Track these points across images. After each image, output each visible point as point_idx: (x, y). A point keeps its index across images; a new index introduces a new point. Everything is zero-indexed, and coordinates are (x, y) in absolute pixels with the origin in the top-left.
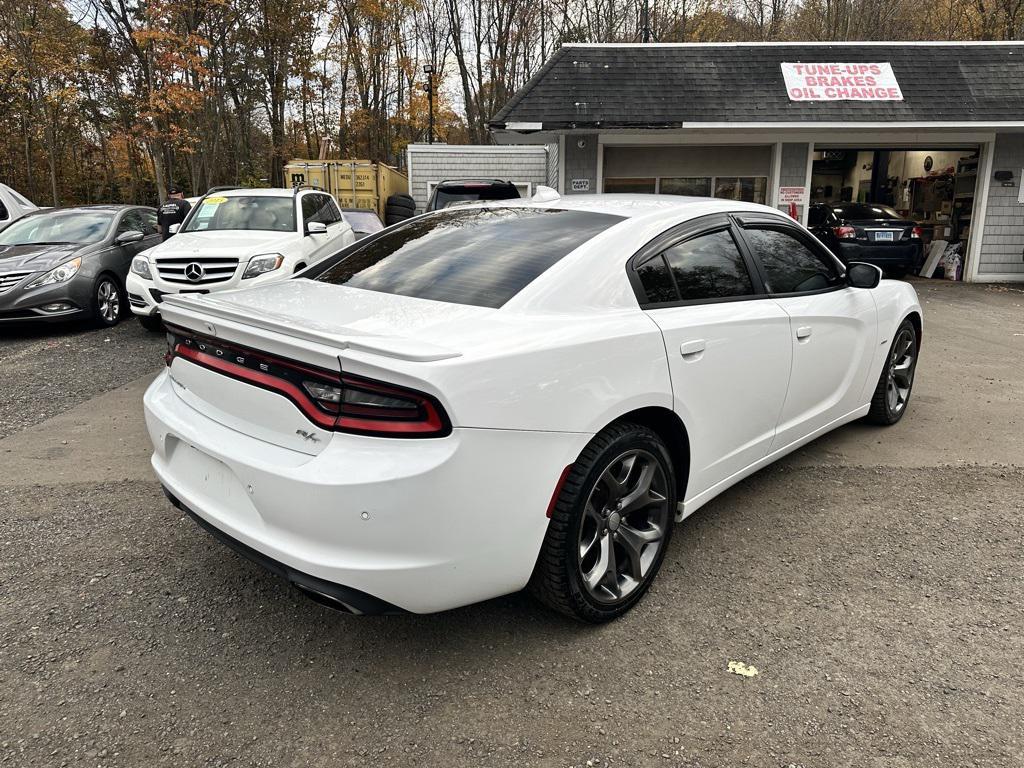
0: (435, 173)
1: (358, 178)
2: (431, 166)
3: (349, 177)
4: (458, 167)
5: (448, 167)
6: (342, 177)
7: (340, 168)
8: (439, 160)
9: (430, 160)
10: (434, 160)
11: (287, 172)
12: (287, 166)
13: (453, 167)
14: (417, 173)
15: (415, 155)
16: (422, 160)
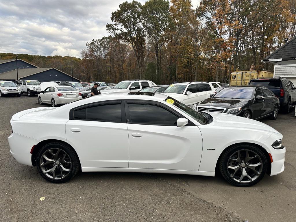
0: (284, 73)
1: (252, 76)
2: (282, 71)
3: (248, 76)
4: (293, 71)
5: (289, 71)
6: (246, 76)
7: (246, 73)
8: (286, 69)
9: (282, 69)
10: (284, 69)
11: (232, 75)
12: (232, 73)
13: (291, 71)
14: (277, 74)
15: (277, 68)
16: (279, 69)
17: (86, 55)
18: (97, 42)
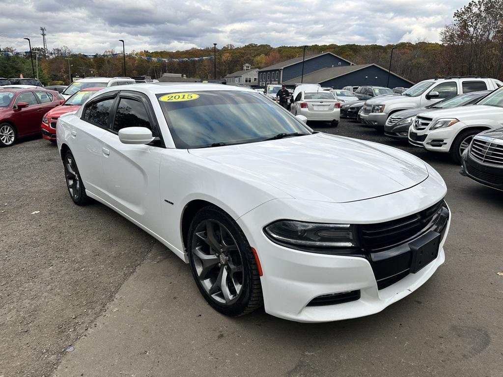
17: (452, 36)
18: (479, 6)
